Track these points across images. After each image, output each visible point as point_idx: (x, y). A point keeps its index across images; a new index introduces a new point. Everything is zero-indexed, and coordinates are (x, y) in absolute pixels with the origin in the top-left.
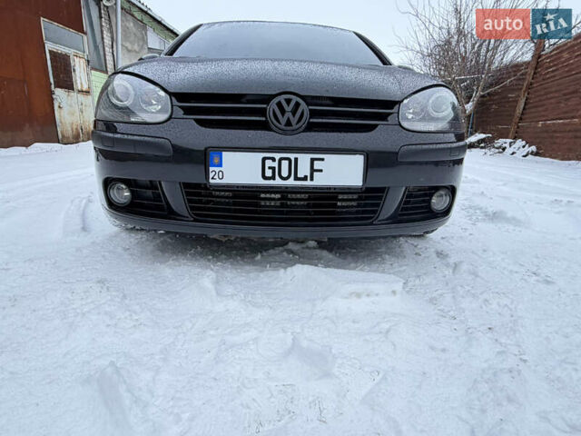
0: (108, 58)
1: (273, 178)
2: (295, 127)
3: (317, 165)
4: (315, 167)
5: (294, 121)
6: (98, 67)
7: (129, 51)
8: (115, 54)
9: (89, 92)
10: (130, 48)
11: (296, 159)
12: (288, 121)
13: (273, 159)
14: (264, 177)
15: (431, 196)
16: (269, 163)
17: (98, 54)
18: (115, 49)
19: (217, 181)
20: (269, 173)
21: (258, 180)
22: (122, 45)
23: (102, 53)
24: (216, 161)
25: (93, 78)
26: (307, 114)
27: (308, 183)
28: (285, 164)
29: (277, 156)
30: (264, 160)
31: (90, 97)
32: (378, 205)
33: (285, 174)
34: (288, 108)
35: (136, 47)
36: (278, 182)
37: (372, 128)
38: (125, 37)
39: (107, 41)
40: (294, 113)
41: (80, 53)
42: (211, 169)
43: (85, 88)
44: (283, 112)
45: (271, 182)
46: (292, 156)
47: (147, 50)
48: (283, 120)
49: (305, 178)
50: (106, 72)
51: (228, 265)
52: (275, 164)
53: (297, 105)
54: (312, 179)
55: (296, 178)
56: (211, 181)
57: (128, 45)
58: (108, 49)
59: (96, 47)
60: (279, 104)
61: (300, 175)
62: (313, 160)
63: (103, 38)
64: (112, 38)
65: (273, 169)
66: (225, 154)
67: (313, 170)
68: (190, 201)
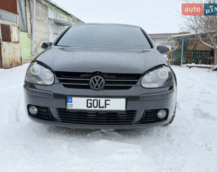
0: (28, 25)
1: (91, 107)
2: (99, 88)
3: (107, 102)
4: (107, 103)
5: (99, 86)
6: (23, 30)
7: (39, 21)
8: (32, 22)
9: (18, 42)
10: (39, 19)
11: (100, 100)
12: (97, 85)
13: (91, 100)
14: (88, 107)
15: (157, 112)
16: (89, 102)
17: (24, 24)
18: (32, 20)
19: (70, 108)
20: (89, 105)
21: (85, 108)
22: (36, 18)
23: (25, 23)
24: (70, 100)
25: (20, 35)
26: (104, 82)
27: (104, 109)
28: (95, 102)
29: (92, 99)
30: (87, 100)
31: (18, 45)
32: (133, 116)
33: (95, 105)
34: (97, 81)
35: (42, 18)
36: (93, 108)
37: (130, 87)
38: (37, 14)
39: (28, 17)
40: (99, 83)
41: (15, 24)
42: (68, 103)
43: (17, 40)
44: (95, 82)
45: (90, 108)
46: (98, 99)
47: (47, 20)
48: (95, 86)
49: (103, 107)
50: (27, 32)
51: (75, 138)
52: (92, 102)
53: (101, 80)
54: (105, 108)
55: (100, 107)
56: (68, 108)
57: (38, 17)
58: (28, 21)
59: (23, 20)
60: (94, 80)
61: (101, 106)
62: (106, 101)
63: (26, 16)
64: (31, 15)
65: (91, 103)
66: (73, 98)
67: (106, 104)
68: (60, 114)
